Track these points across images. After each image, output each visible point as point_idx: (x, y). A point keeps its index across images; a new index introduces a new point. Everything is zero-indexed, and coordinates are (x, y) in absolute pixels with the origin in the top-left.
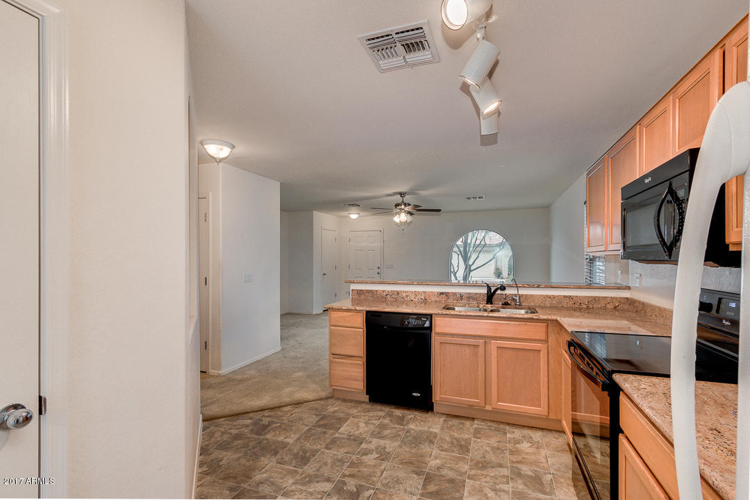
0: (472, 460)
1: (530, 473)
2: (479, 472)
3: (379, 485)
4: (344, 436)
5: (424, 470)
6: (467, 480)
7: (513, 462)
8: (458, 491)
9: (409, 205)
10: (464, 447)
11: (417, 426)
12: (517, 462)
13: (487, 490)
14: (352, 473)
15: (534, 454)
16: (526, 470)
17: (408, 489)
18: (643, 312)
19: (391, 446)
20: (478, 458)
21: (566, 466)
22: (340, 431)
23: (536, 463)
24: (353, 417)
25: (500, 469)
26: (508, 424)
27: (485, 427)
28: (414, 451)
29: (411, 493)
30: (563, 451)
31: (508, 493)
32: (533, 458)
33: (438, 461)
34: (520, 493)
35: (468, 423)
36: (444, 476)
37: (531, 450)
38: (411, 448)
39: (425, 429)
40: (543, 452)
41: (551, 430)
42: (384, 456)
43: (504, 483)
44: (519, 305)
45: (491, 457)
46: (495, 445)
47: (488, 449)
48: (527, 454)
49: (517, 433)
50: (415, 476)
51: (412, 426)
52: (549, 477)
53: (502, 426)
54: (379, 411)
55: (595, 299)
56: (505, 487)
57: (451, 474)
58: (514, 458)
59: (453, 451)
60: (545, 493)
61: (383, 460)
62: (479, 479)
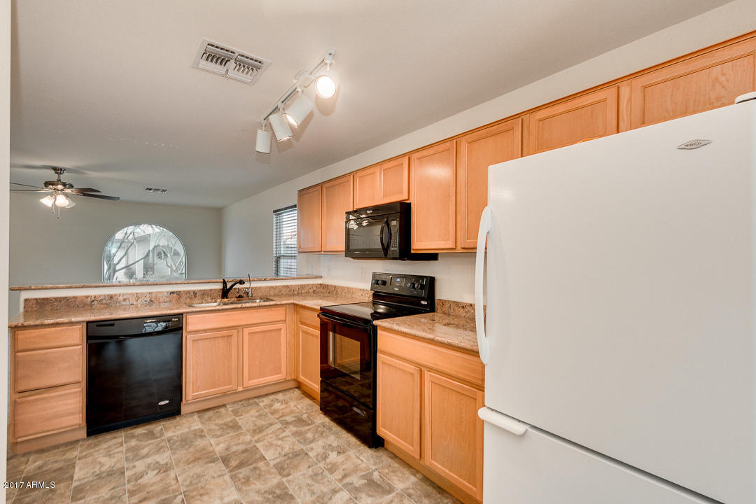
0: (249, 431)
1: (293, 419)
2: (260, 435)
3: (183, 489)
4: (91, 479)
5: (215, 457)
6: (256, 444)
7: (278, 419)
8: (256, 454)
9: (71, 186)
10: (235, 427)
11: (174, 432)
12: (280, 417)
13: (275, 442)
14: (142, 498)
15: (286, 407)
16: (289, 419)
17: (215, 475)
18: (335, 292)
19: (163, 458)
20: (252, 427)
21: (310, 405)
22: (75, 478)
23: (292, 412)
24: (79, 459)
25: (273, 427)
26: (255, 398)
27: (239, 407)
28: (191, 450)
29: (220, 476)
30: (302, 398)
31: (289, 436)
32: (288, 410)
33: (222, 445)
34: (296, 432)
35: (222, 410)
36: (236, 452)
37: (284, 406)
38: (188, 449)
39: (186, 430)
40: (292, 404)
41: (286, 390)
42: (164, 469)
43: (282, 433)
44: (252, 296)
45: (260, 423)
46: (257, 414)
47: (255, 419)
48: (282, 409)
49: (266, 401)
50: (212, 464)
51: (169, 434)
52: (305, 416)
53: (251, 401)
54: (111, 439)
55: (303, 286)
56: (284, 434)
57: (241, 448)
58: (277, 416)
59: (228, 433)
60: (309, 425)
61: (166, 471)
62: (265, 439)
